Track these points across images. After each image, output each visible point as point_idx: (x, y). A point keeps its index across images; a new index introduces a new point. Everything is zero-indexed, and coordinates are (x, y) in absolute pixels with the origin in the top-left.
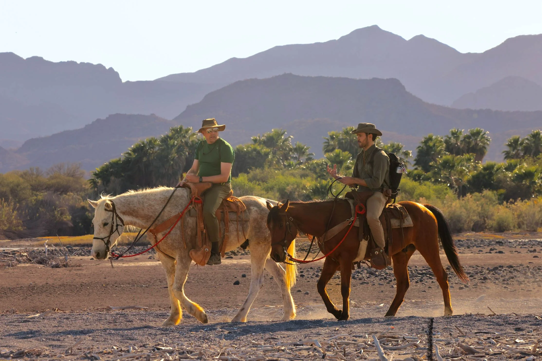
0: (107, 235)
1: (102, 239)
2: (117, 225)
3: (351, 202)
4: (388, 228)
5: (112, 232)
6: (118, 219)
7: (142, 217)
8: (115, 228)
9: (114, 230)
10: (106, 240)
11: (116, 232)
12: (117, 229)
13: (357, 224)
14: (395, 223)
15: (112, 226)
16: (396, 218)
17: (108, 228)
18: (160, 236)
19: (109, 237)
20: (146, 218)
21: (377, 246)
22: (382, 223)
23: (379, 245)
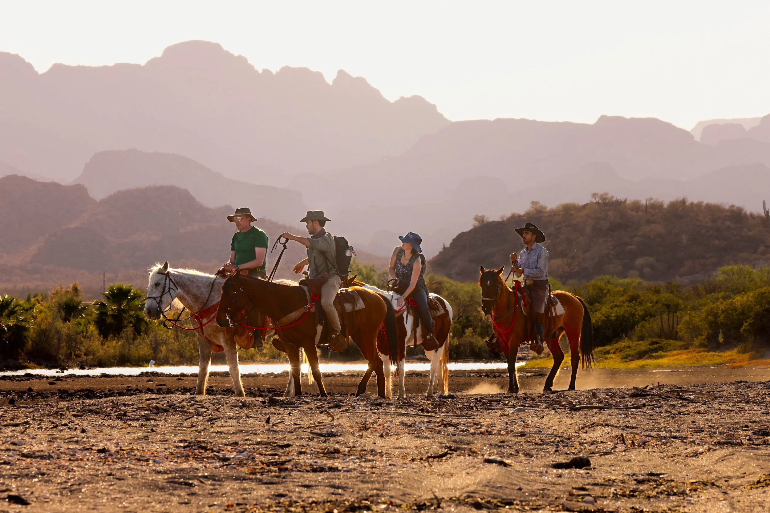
0: (159, 295)
1: (154, 298)
2: (170, 288)
3: (305, 288)
4: (342, 314)
5: (163, 293)
6: (171, 283)
7: (192, 295)
8: (167, 290)
9: (166, 292)
10: (158, 300)
11: (168, 294)
12: (169, 291)
13: (313, 310)
14: (348, 307)
15: (164, 287)
16: (348, 302)
17: (160, 288)
18: (205, 321)
19: (161, 297)
20: (196, 298)
21: (333, 330)
22: (336, 308)
23: (335, 329)
